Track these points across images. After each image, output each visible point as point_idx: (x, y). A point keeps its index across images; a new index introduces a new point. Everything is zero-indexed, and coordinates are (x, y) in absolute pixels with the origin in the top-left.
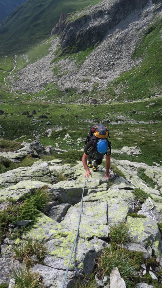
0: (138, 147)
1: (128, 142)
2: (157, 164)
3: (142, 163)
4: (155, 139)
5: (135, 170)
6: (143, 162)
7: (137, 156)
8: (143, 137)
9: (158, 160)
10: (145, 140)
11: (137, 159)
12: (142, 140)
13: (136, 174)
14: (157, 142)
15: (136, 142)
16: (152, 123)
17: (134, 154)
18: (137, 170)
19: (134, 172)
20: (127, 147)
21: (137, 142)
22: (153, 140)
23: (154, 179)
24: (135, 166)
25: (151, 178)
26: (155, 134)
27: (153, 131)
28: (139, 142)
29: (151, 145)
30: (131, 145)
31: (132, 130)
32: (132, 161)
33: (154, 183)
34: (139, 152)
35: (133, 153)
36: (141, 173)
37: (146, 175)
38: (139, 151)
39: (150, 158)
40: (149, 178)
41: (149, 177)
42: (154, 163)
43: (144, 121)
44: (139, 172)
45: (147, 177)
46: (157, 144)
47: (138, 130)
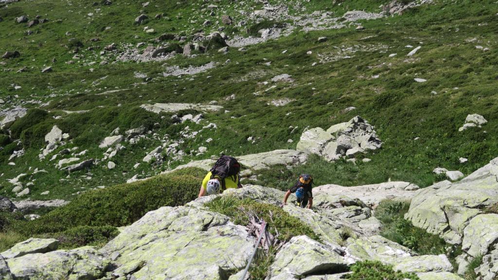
0: (361, 120)
1: (317, 109)
2: (452, 174)
3: (390, 183)
4: (423, 74)
5: (368, 216)
6: (395, 178)
7: (366, 160)
8: (374, 74)
9: (453, 155)
10: (384, 85)
11: (368, 170)
12: (371, 88)
13: (374, 232)
14: (436, 85)
15: (348, 101)
16: (399, 12)
17: (350, 152)
18: (376, 215)
19: (367, 225)
20: (319, 129)
21: (353, 101)
22: (418, 80)
23: (447, 235)
24: (365, 200)
25: (435, 233)
26: (418, 52)
27: (410, 42)
28: (362, 99)
29: (411, 100)
30: (331, 119)
31: (323, 58)
32: (349, 182)
33: (453, 248)
34: (372, 139)
35: (346, 149)
36: (393, 224)
37: (415, 223)
38: (368, 136)
39: (417, 156)
40: (430, 235)
41: (428, 231)
42: (438, 171)
43: (367, 10)
44: (388, 222)
45: (422, 233)
46: (433, 92)
47: (346, 51)
